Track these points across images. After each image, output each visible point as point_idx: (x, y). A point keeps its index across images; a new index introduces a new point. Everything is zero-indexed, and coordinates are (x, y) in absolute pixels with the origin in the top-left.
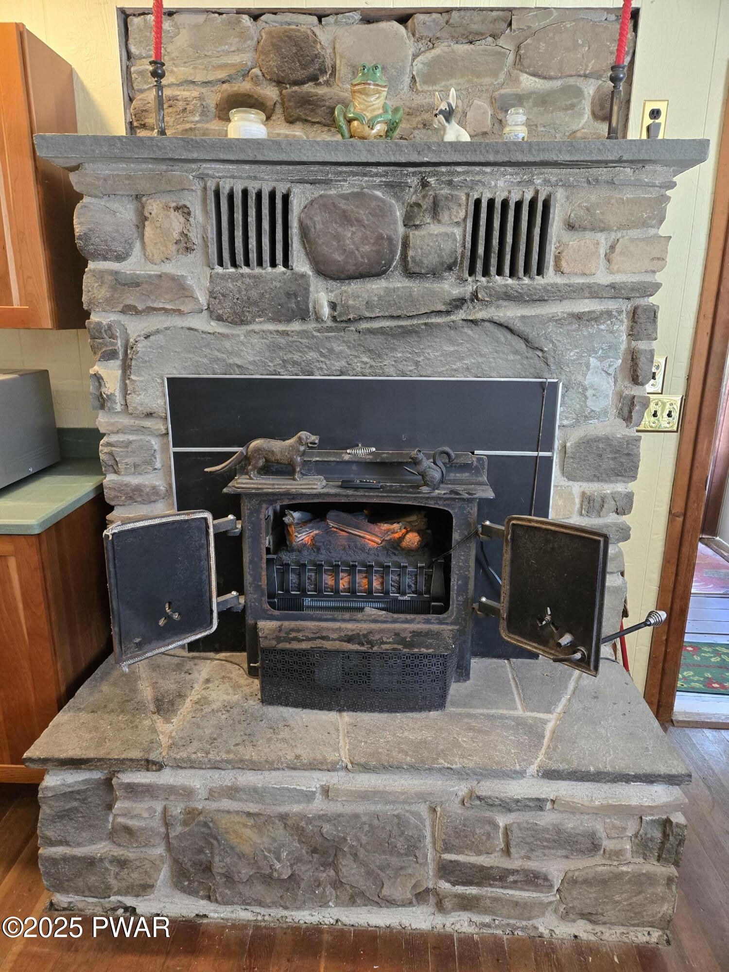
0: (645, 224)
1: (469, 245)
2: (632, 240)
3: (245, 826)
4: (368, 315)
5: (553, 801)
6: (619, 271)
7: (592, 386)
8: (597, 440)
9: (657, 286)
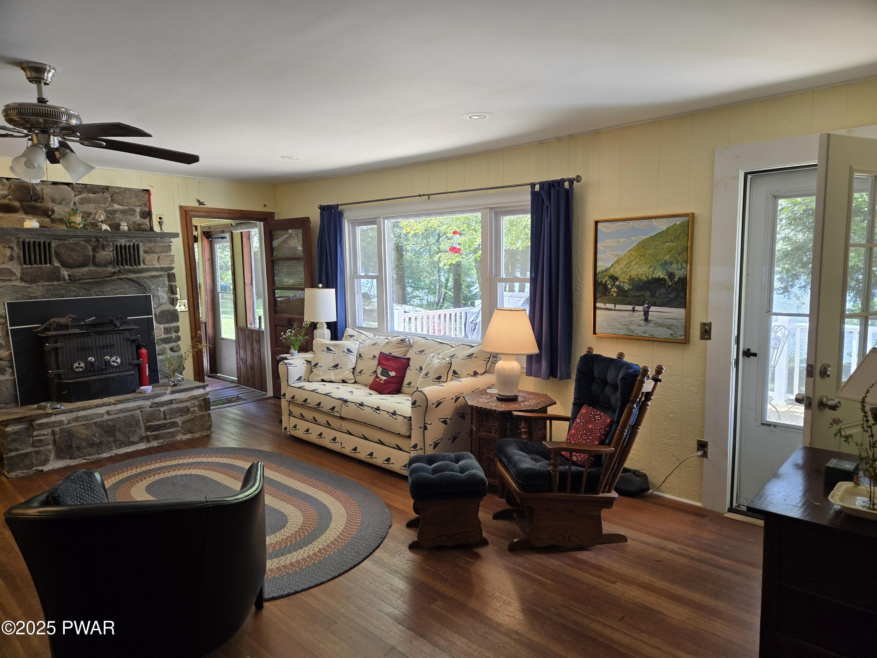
0: (166, 252)
1: (115, 257)
2: (164, 256)
3: (82, 429)
4: (83, 278)
5: (175, 400)
6: (162, 264)
7: (160, 296)
8: (165, 311)
9: (174, 268)
